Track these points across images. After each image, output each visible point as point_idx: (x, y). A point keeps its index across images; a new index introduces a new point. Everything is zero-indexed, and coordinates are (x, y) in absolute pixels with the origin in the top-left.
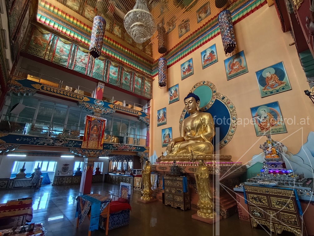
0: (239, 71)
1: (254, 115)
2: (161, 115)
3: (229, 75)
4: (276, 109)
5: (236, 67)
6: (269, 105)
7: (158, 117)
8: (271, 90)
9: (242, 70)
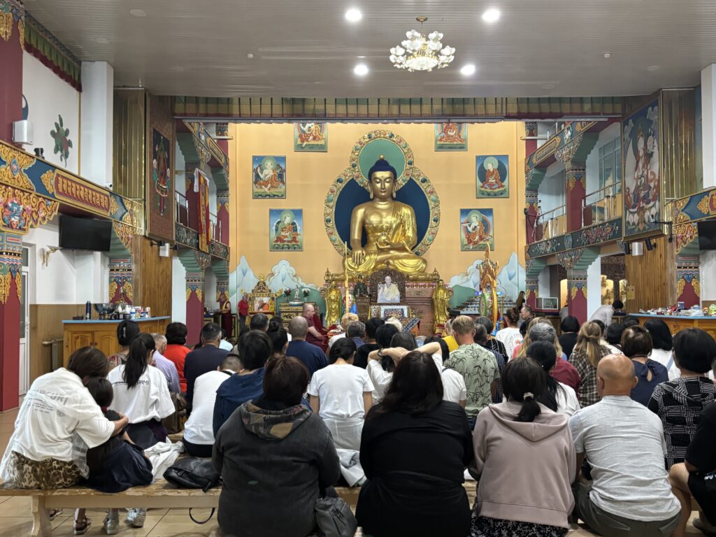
0: (455, 143)
1: (464, 220)
2: (266, 172)
3: (439, 143)
4: (489, 219)
5: (451, 134)
6: (482, 211)
7: (257, 176)
8: (489, 190)
9: (459, 142)
